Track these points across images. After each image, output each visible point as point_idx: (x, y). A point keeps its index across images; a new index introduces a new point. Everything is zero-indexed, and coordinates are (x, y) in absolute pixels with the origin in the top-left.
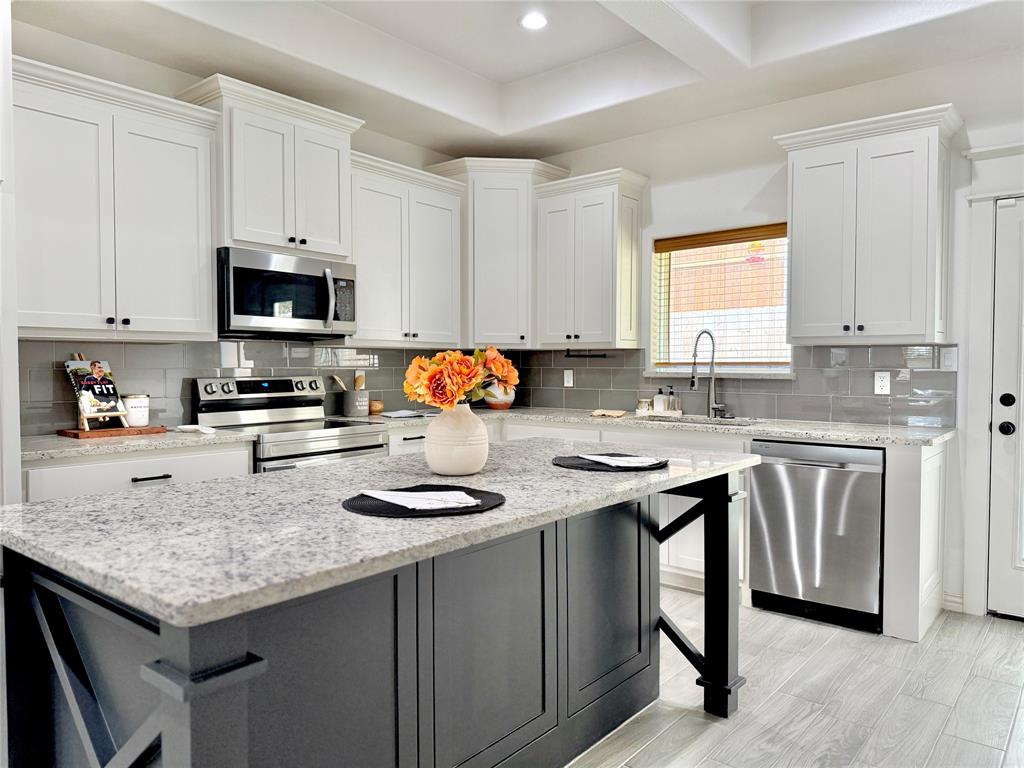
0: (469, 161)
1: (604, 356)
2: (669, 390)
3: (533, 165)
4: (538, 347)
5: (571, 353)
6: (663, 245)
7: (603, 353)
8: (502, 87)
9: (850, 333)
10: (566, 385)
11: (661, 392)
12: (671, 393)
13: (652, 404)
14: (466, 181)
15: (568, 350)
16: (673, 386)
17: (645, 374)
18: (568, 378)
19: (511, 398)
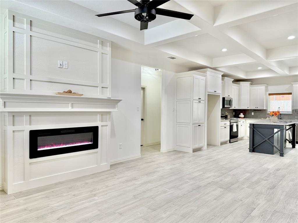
1: (261, 110)
3: (250, 83)
6: (270, 94)
8: (247, 72)
14: (240, 85)
15: (254, 109)
17: (267, 113)
18: (253, 114)
19: (244, 117)
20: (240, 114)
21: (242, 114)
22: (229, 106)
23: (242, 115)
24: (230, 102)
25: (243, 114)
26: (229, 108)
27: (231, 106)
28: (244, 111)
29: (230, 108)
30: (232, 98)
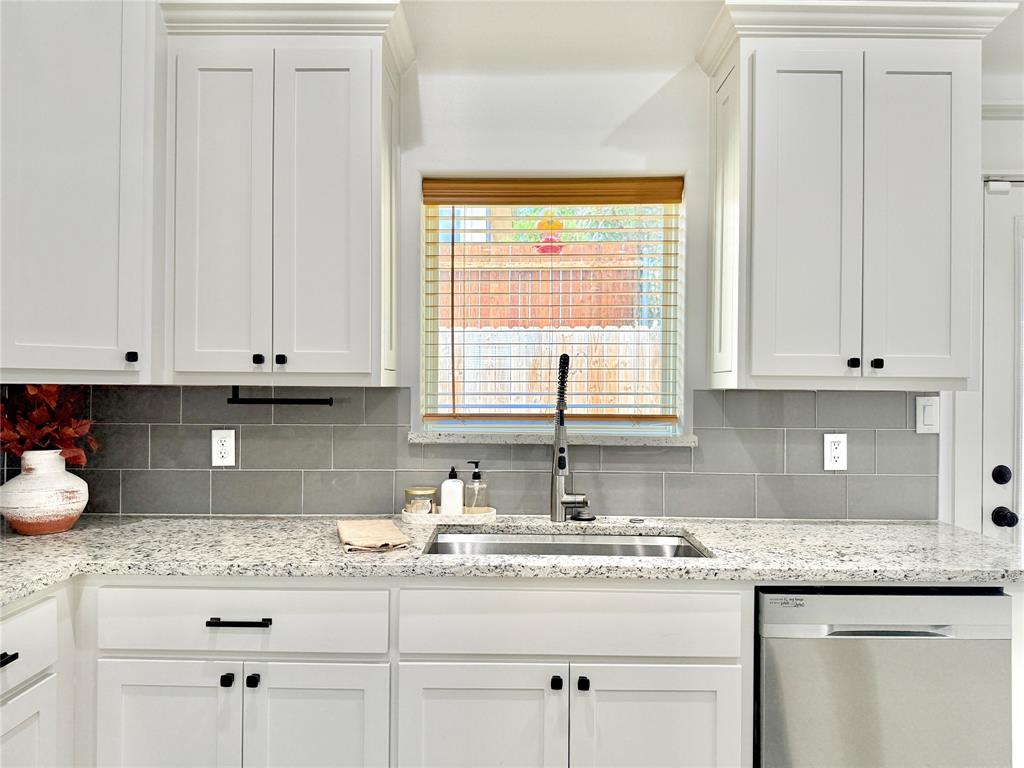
1: (329, 402)
2: (472, 469)
4: (167, 380)
5: (242, 395)
7: (326, 396)
9: (856, 371)
10: (216, 461)
11: (453, 475)
12: (477, 476)
13: (436, 500)
15: (236, 389)
17: (414, 437)
18: (224, 447)
21: (47, 461)
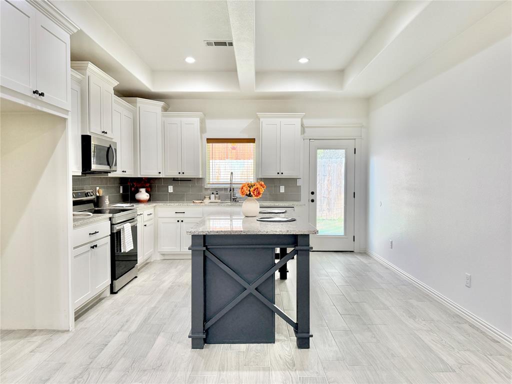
0: (139, 99)
1: (190, 180)
2: (216, 193)
3: (162, 104)
6: (210, 140)
9: (279, 175)
10: (169, 192)
11: (213, 194)
12: (217, 194)
14: (136, 107)
15: (175, 178)
16: (216, 191)
17: (206, 187)
18: (171, 189)
19: (148, 198)
20: (137, 191)
21: (143, 190)
22: (105, 168)
23: (143, 195)
24: (108, 155)
25: (147, 191)
26: (107, 172)
27: (114, 168)
28: (148, 183)
29: (110, 175)
30: (114, 140)
